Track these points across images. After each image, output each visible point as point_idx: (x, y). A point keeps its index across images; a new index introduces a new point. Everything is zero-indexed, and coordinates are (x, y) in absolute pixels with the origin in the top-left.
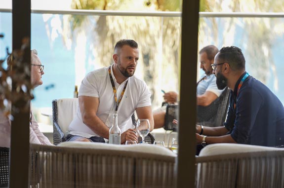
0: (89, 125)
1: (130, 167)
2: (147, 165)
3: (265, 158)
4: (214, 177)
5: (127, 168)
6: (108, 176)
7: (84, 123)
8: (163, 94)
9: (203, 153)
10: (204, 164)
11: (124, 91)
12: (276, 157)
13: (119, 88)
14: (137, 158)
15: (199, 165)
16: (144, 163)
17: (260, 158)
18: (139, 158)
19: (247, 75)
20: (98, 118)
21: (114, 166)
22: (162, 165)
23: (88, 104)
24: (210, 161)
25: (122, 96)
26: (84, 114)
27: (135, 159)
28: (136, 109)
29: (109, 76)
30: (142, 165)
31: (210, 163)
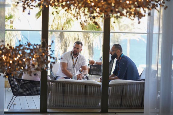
0: (64, 73)
1: (84, 89)
2: (90, 88)
3: (133, 84)
4: (114, 92)
5: (82, 89)
6: (76, 92)
7: (62, 72)
8: (89, 61)
9: (110, 83)
10: (111, 87)
11: (77, 60)
12: (136, 84)
13: (75, 59)
14: (86, 85)
15: (109, 87)
16: (89, 87)
17: (131, 85)
18: (87, 85)
19: (123, 55)
20: (67, 71)
21: (78, 88)
22: (95, 88)
23: (63, 65)
24: (113, 86)
25: (76, 62)
26: (62, 69)
27: (85, 86)
28: (81, 67)
29: (71, 55)
30: (88, 88)
31: (113, 87)
